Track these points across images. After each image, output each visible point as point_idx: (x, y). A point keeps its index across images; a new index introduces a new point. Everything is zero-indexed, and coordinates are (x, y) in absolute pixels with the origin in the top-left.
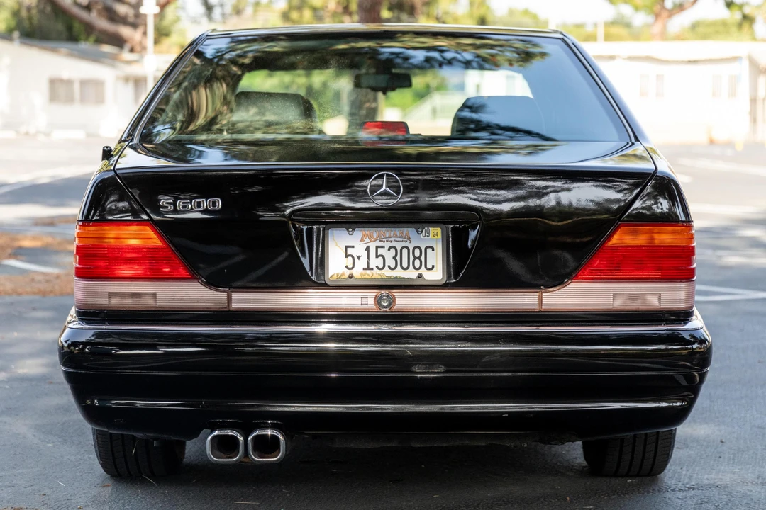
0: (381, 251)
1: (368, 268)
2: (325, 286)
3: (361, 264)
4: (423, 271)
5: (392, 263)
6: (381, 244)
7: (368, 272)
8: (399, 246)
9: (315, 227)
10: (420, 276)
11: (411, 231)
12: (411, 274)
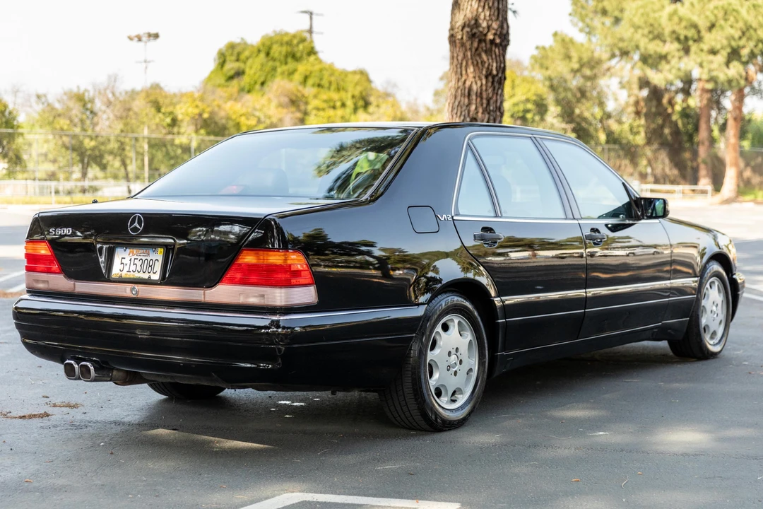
0: (136, 262)
1: (129, 271)
2: (109, 280)
3: (126, 269)
4: (152, 274)
5: (139, 268)
6: (137, 257)
7: (129, 273)
8: (144, 258)
9: (105, 246)
10: (150, 277)
11: (151, 252)
12: (146, 276)
